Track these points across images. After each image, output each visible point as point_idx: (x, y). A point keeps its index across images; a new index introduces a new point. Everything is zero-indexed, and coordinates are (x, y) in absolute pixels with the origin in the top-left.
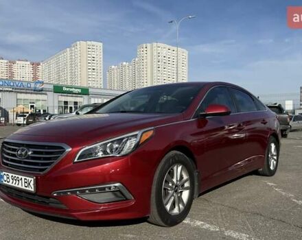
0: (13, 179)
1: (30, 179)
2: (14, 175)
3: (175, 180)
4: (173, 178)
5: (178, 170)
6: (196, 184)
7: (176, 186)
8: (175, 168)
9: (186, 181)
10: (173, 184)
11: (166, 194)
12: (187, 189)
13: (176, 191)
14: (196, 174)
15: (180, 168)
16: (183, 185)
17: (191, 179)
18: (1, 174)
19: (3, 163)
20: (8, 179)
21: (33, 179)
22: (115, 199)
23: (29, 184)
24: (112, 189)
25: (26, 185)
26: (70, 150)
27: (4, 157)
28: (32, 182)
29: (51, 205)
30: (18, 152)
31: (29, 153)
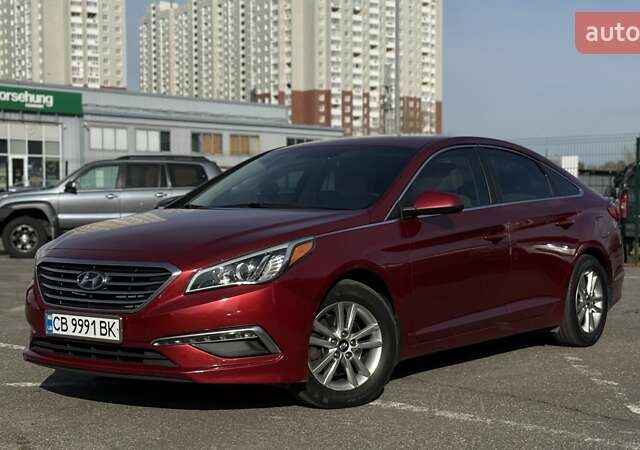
0: (75, 325)
1: (112, 321)
2: (77, 318)
18: (49, 318)
19: (47, 299)
20: (64, 325)
21: (117, 321)
22: (253, 352)
23: (110, 329)
24: (246, 336)
25: (104, 331)
26: (179, 273)
27: (45, 289)
28: (117, 326)
29: (146, 362)
30: (81, 279)
31: (105, 280)
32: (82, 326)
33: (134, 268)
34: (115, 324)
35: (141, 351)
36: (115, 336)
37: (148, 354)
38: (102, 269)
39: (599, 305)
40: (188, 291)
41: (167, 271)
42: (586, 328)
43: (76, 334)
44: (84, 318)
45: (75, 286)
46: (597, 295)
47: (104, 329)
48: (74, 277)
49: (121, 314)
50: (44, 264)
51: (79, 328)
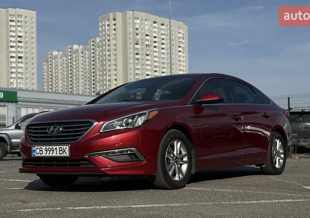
0: (47, 151)
1: (65, 147)
2: (48, 147)
3: (175, 153)
4: (173, 150)
5: (178, 145)
6: (194, 161)
7: (176, 158)
8: (175, 143)
9: (185, 156)
10: (174, 155)
11: (169, 163)
12: (185, 162)
13: (176, 162)
14: (193, 152)
15: (179, 144)
16: (182, 159)
17: (189, 155)
18: (34, 149)
19: (32, 141)
20: (41, 151)
21: (68, 147)
22: (131, 160)
23: (64, 151)
24: (129, 152)
25: (61, 152)
26: (97, 123)
27: (30, 136)
28: (68, 149)
29: (81, 166)
30: (49, 130)
31: (61, 129)
32: (50, 151)
33: (75, 122)
34: (67, 148)
35: (79, 160)
36: (67, 154)
37: (82, 162)
38: (59, 124)
39: (282, 156)
40: (101, 131)
41: (91, 123)
42: (277, 166)
43: (47, 155)
44: (51, 147)
45: (47, 133)
46: (281, 152)
47: (62, 151)
48: (46, 129)
49: (69, 144)
50: (30, 125)
51: (48, 152)
